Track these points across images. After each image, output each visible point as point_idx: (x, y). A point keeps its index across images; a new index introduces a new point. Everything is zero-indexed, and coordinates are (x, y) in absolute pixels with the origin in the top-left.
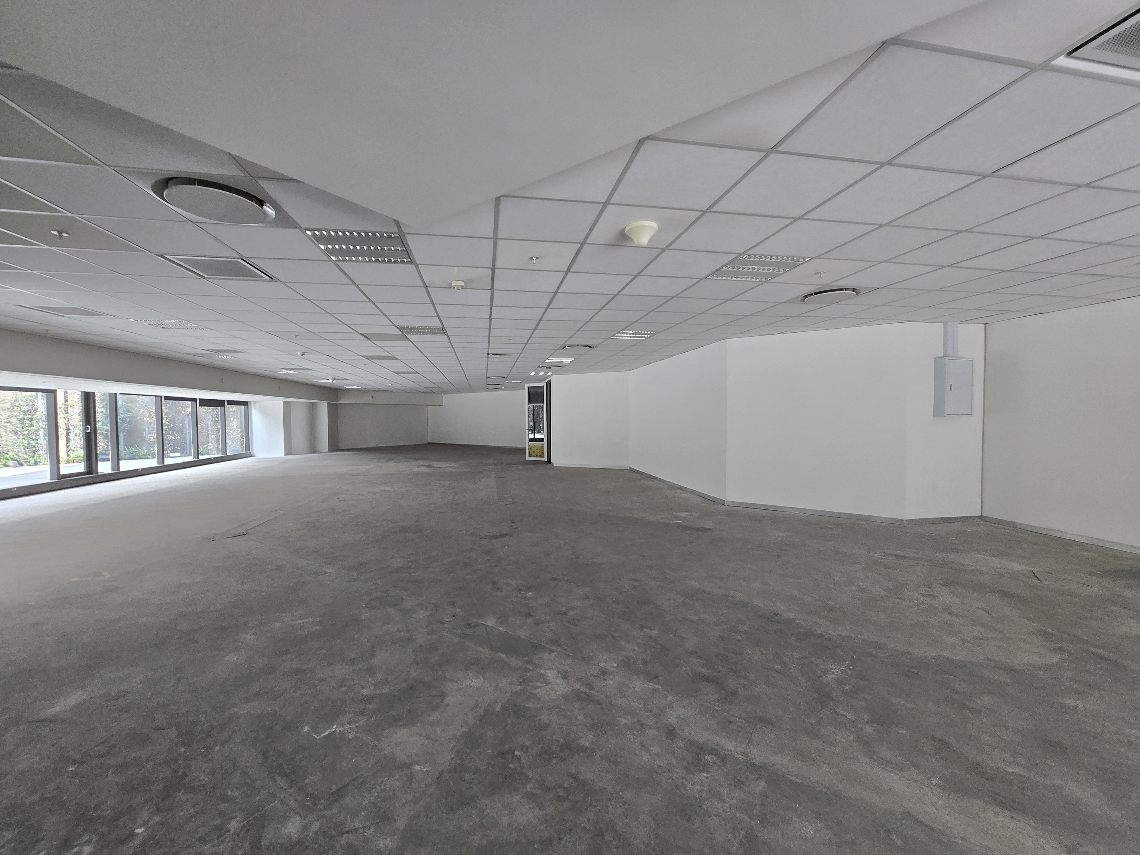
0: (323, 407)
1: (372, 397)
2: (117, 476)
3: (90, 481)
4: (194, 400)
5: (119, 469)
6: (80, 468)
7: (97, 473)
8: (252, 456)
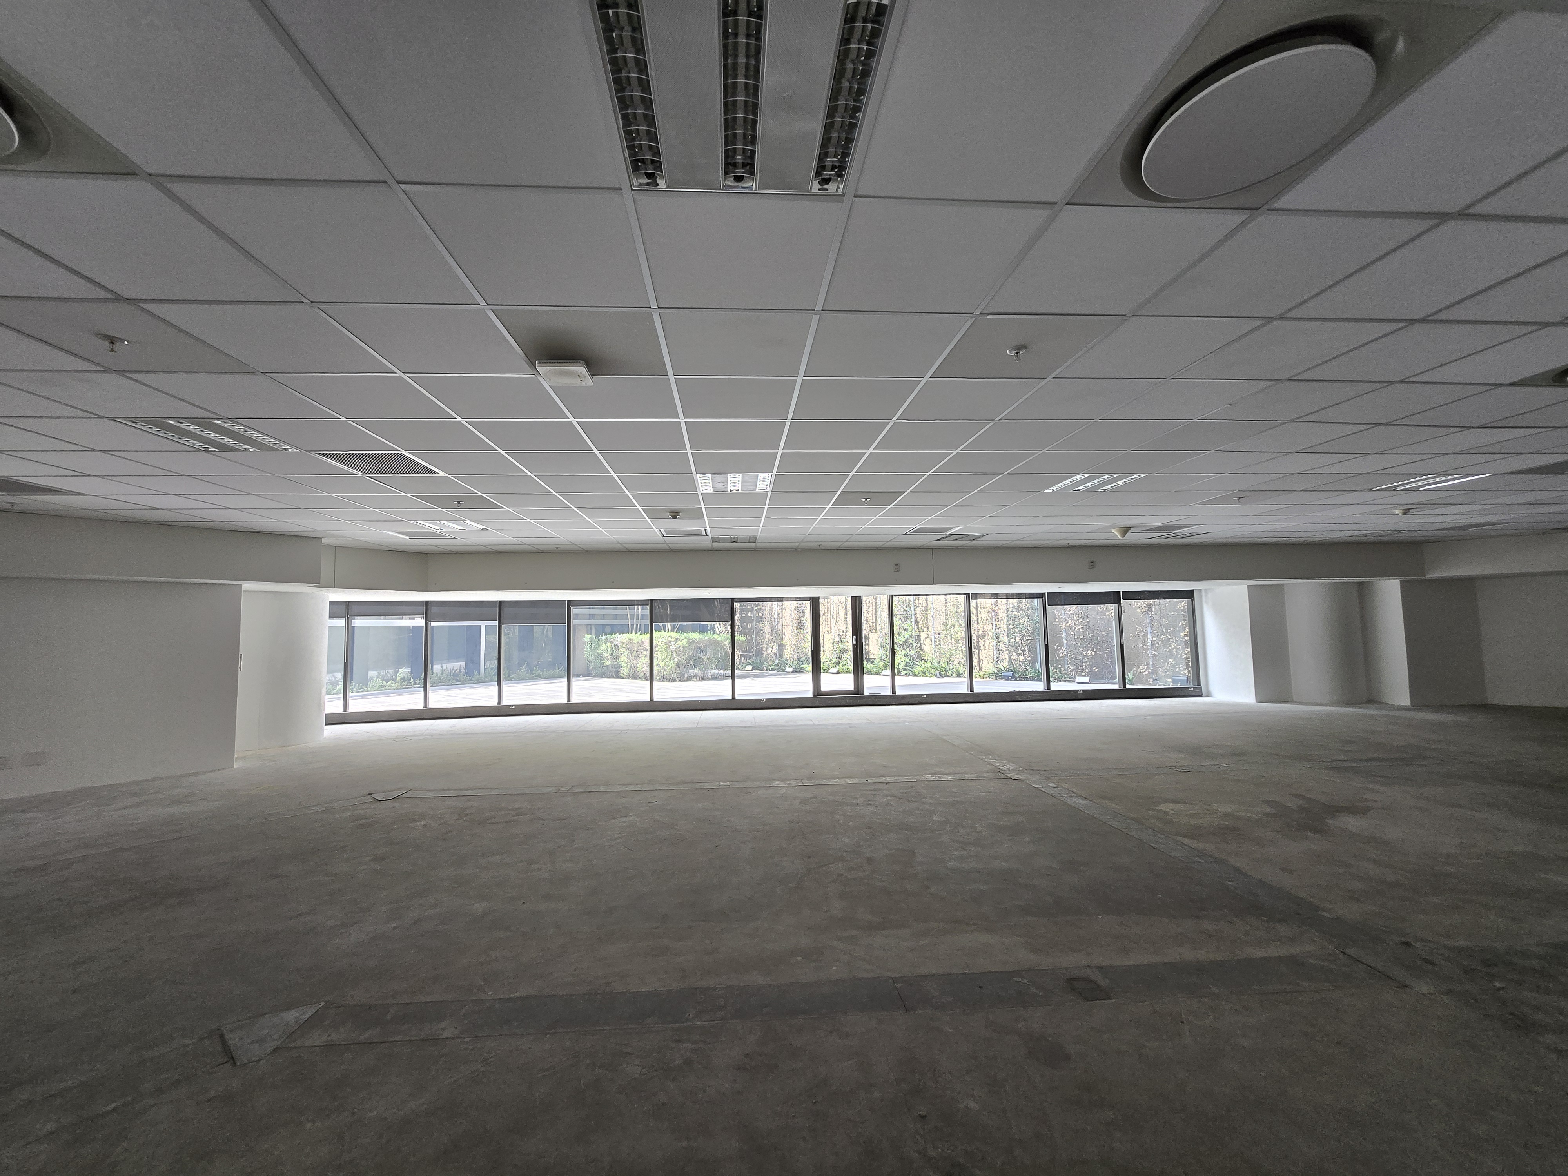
0: (1393, 588)
8: (1201, 696)
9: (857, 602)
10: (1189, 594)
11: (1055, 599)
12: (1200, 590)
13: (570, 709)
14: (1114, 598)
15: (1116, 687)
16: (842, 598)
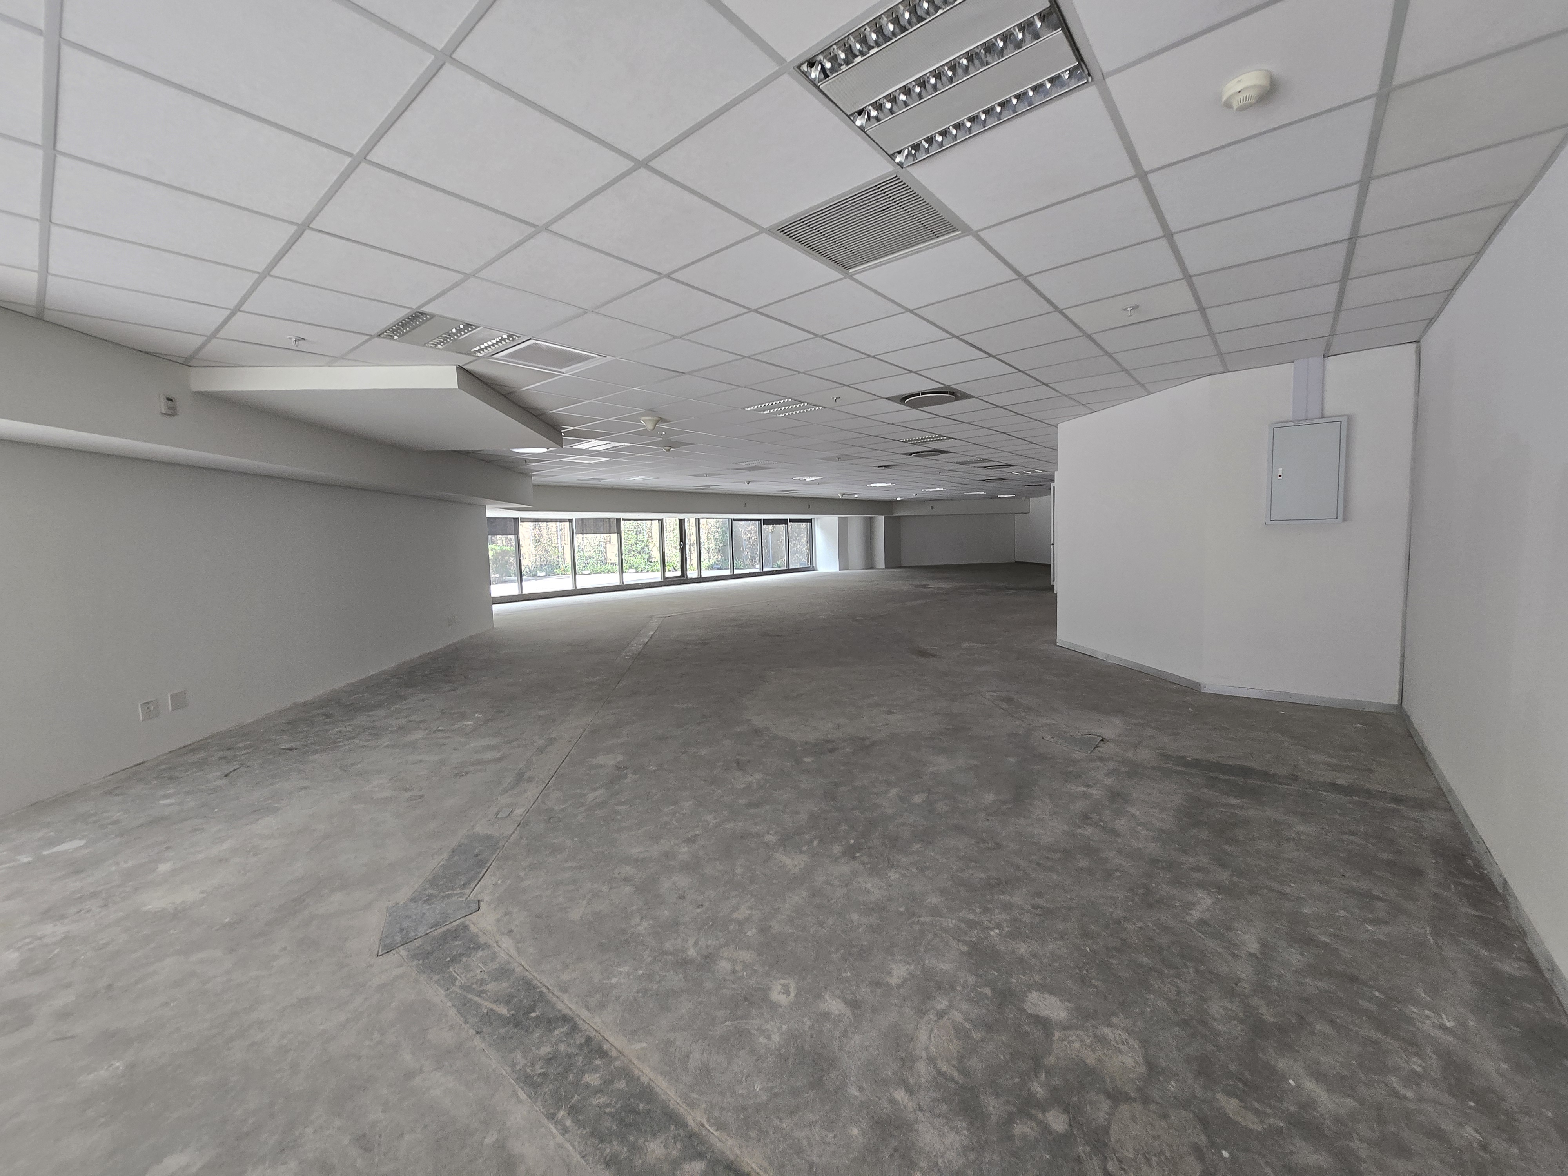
0: (880, 520)
1: (932, 508)
2: (700, 580)
3: (682, 582)
4: (760, 520)
5: (701, 576)
6: (679, 573)
7: (687, 577)
8: (814, 570)
9: (682, 522)
10: (810, 521)
11: (767, 522)
12: (814, 519)
13: (521, 598)
14: (785, 522)
15: (785, 568)
16: (673, 519)
